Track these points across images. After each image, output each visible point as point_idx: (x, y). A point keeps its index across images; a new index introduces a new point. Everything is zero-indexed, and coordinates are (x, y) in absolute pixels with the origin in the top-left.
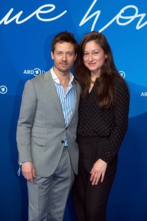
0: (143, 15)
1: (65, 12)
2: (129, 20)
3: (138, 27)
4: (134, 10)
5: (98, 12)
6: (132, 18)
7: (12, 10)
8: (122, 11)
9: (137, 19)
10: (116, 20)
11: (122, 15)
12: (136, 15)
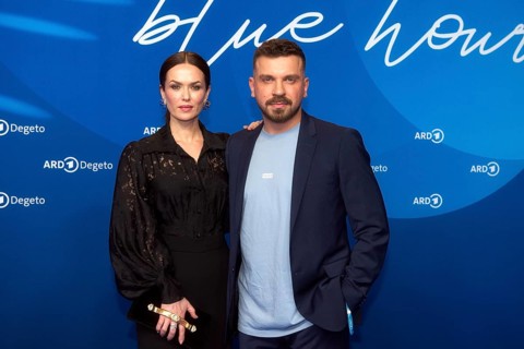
0: (472, 32)
1: (341, 25)
2: (449, 39)
3: (464, 53)
4: (458, 22)
5: (397, 27)
6: (454, 36)
7: (248, 22)
8: (437, 24)
9: (463, 38)
10: (426, 40)
11: (438, 31)
12: (461, 32)
